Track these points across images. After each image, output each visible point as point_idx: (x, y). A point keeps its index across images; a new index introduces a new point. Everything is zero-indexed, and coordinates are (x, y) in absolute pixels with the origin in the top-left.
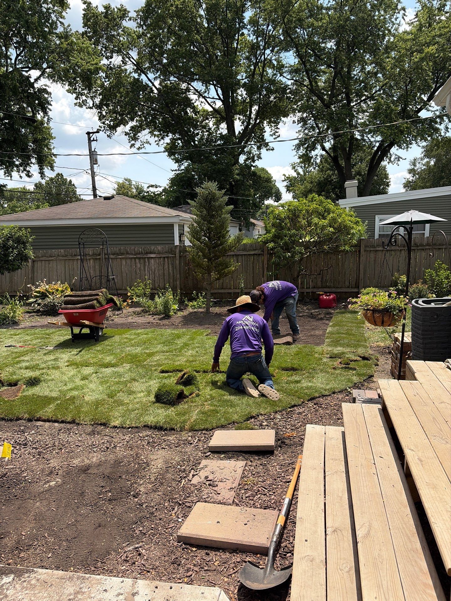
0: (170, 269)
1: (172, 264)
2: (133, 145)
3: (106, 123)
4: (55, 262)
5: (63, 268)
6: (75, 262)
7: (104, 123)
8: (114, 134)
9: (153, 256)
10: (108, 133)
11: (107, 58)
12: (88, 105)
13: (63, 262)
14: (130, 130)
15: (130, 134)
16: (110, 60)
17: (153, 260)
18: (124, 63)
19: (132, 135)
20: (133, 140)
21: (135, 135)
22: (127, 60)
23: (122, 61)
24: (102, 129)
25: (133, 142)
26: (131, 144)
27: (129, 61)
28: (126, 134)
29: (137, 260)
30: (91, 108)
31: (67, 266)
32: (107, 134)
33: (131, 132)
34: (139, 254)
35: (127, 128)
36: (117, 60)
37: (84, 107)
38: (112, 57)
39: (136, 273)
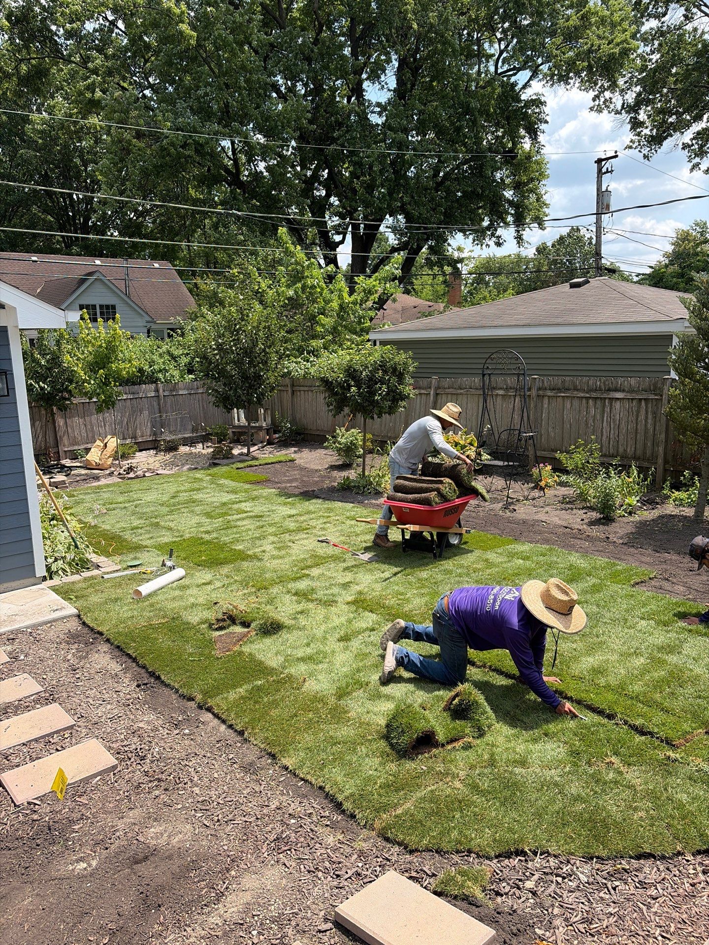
2: (696, 166)
3: (643, 133)
7: (639, 134)
8: (656, 151)
10: (646, 151)
11: (658, 17)
12: (612, 106)
14: (692, 140)
15: (693, 145)
16: (663, 20)
18: (688, 18)
19: (697, 146)
20: (696, 155)
21: (701, 147)
22: (695, 10)
23: (684, 15)
24: (634, 146)
25: (697, 160)
26: (692, 164)
27: (699, 12)
28: (685, 146)
30: (618, 112)
32: (644, 152)
33: (694, 142)
35: (688, 136)
36: (675, 16)
37: (605, 112)
38: (664, 14)
39: (587, 424)
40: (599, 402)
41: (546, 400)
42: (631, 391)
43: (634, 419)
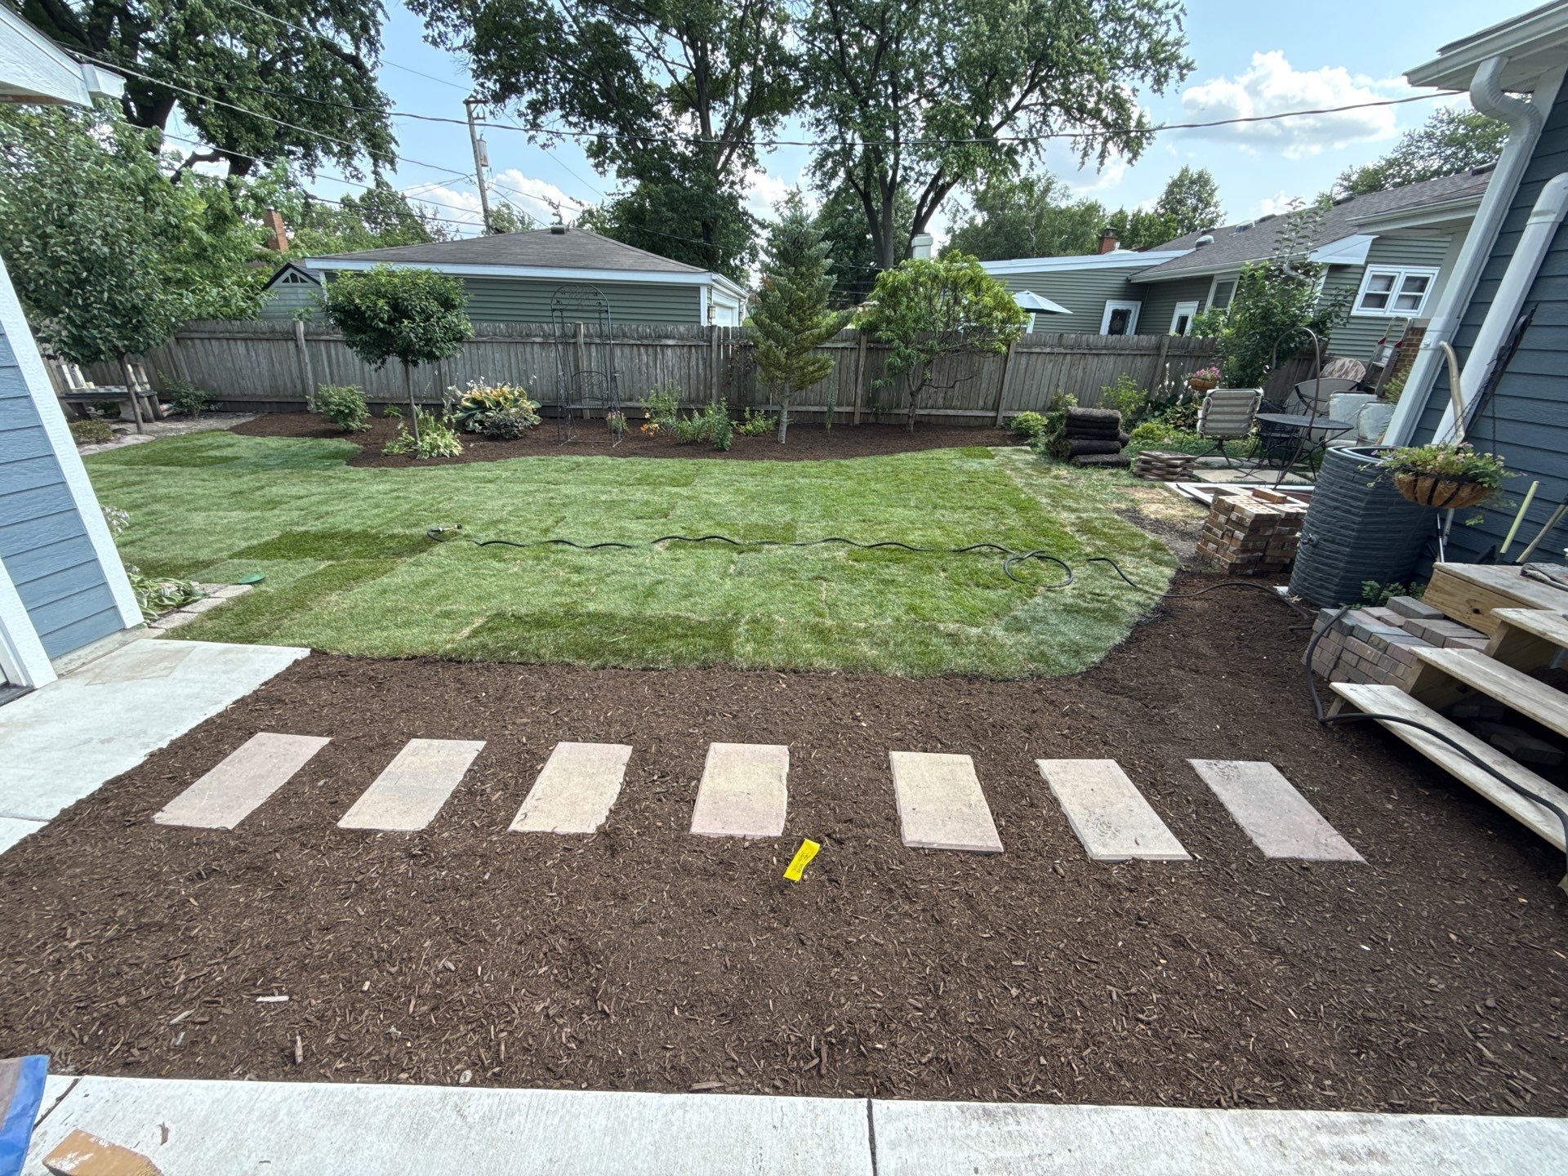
0: (701, 366)
1: (704, 359)
4: (488, 346)
5: (506, 358)
6: (528, 349)
9: (671, 342)
13: (504, 347)
17: (670, 350)
29: (642, 350)
31: (512, 355)
34: (646, 338)
39: (640, 372)
40: (650, 350)
41: (593, 349)
42: (682, 338)
43: (686, 364)
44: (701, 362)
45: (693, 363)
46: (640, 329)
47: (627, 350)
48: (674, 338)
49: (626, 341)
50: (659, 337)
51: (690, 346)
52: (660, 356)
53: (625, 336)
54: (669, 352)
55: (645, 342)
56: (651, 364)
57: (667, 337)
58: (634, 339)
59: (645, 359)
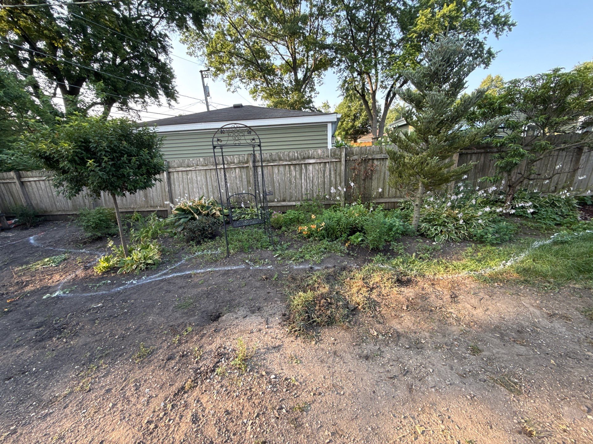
39: (291, 182)
40: (297, 167)
42: (319, 158)
44: (332, 173)
45: (327, 173)
46: (291, 154)
47: (282, 169)
48: (314, 158)
49: (281, 163)
50: (304, 158)
51: (325, 163)
52: (304, 171)
53: (280, 160)
54: (311, 168)
55: (294, 162)
56: (298, 176)
57: (309, 158)
58: (286, 161)
59: (294, 174)
